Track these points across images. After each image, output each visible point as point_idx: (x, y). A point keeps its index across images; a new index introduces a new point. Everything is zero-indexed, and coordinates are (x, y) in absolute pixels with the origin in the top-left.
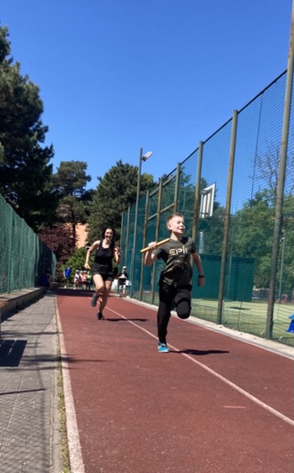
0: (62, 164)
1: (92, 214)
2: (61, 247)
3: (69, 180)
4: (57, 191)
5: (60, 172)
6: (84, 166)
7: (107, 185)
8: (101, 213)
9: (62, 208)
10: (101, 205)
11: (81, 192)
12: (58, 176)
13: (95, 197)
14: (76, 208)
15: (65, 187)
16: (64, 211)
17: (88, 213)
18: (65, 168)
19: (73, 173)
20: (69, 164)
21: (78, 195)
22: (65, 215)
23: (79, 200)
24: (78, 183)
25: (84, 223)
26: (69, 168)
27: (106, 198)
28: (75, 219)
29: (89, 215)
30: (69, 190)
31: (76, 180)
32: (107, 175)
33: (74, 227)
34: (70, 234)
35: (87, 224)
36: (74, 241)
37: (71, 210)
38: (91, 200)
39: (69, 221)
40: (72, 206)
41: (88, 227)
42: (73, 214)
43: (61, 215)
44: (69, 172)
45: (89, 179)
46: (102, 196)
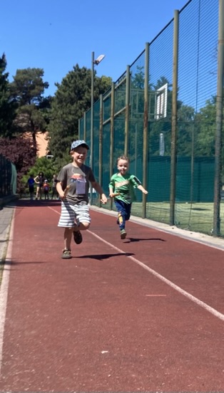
0: (18, 72)
1: (52, 122)
2: (21, 157)
3: (26, 89)
4: (15, 100)
5: (17, 81)
6: (41, 73)
7: (65, 91)
8: (61, 120)
9: (21, 118)
10: (60, 112)
11: (39, 100)
12: (15, 85)
13: (53, 104)
14: (35, 117)
15: (23, 96)
16: (23, 121)
17: (47, 121)
18: (21, 76)
19: (30, 80)
20: (25, 72)
21: (36, 103)
22: (24, 124)
23: (37, 108)
24: (36, 91)
25: (43, 131)
26: (26, 76)
27: (65, 104)
28: (34, 128)
29: (48, 123)
30: (27, 99)
31: (33, 88)
32: (64, 81)
33: (34, 136)
34: (30, 144)
35: (47, 133)
36: (35, 150)
37: (30, 119)
38: (50, 107)
39: (29, 131)
40: (30, 115)
41: (48, 135)
42: (32, 123)
43: (20, 124)
44: (26, 79)
45: (46, 85)
46: (61, 102)
